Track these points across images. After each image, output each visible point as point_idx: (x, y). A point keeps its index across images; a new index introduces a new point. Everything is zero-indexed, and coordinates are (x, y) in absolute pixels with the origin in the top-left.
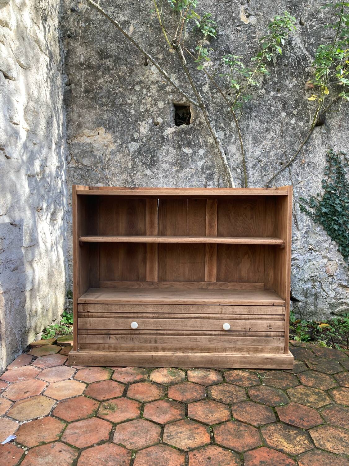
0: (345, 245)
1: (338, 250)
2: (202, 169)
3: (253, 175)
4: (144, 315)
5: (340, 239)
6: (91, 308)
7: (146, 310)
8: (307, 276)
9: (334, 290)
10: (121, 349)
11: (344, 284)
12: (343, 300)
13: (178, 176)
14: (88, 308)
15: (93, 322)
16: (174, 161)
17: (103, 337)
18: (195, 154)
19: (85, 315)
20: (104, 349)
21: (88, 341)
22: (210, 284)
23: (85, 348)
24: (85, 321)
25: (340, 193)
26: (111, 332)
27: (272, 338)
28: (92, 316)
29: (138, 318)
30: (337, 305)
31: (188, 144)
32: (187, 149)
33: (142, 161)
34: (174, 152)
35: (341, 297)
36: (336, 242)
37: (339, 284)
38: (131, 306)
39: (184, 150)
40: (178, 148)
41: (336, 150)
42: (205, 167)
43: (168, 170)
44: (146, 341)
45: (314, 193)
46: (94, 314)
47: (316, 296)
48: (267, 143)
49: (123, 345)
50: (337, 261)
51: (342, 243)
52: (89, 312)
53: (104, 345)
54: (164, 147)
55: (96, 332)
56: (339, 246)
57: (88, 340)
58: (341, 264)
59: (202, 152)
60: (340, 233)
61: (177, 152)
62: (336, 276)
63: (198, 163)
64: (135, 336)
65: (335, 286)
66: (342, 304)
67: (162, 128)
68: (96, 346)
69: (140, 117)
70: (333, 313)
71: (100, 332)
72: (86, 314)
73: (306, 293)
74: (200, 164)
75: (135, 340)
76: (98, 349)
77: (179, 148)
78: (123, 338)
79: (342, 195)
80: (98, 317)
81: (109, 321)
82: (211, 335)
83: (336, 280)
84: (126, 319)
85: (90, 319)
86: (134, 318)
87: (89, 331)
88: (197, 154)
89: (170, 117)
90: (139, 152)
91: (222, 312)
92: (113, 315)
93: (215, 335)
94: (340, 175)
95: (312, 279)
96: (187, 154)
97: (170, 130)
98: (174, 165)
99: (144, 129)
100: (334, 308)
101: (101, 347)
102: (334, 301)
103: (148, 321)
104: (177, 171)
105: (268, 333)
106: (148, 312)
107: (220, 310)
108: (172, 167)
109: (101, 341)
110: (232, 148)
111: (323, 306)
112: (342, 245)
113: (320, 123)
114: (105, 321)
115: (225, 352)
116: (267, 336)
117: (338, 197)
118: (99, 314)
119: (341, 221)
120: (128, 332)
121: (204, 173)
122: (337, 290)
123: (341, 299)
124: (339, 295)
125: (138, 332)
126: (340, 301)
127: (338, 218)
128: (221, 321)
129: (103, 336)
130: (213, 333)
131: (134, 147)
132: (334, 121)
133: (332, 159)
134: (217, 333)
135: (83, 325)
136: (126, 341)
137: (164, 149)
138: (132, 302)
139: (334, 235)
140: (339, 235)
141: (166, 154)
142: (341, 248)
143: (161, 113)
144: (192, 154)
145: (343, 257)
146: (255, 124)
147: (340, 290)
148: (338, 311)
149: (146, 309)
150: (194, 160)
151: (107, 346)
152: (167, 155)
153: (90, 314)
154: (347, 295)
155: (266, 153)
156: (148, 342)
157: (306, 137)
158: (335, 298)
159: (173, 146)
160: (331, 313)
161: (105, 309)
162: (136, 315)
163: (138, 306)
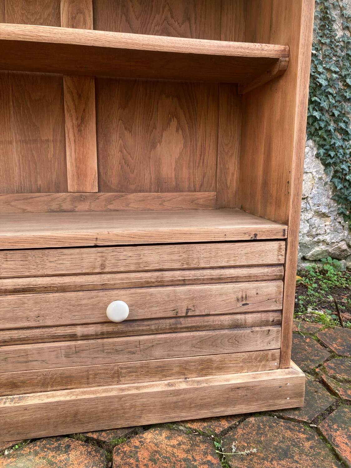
0: (328, 147)
1: (318, 156)
5: (321, 137)
9: (308, 221)
11: (324, 211)
12: (321, 238)
22: (81, 197)
25: (325, 56)
27: (248, 331)
30: (311, 245)
35: (318, 232)
36: (315, 141)
37: (315, 212)
50: (314, 174)
51: (324, 143)
56: (318, 149)
58: (320, 179)
60: (322, 125)
62: (312, 198)
65: (310, 216)
66: (318, 242)
70: (304, 259)
79: (327, 59)
83: (311, 204)
91: (103, 266)
100: (306, 250)
102: (307, 239)
105: (238, 317)
107: (98, 264)
112: (322, 146)
116: (236, 325)
117: (321, 63)
119: (324, 104)
122: (312, 221)
123: (317, 235)
124: (314, 230)
126: (316, 239)
127: (320, 100)
128: (101, 293)
140: (320, 128)
142: (322, 151)
145: (322, 167)
147: (317, 221)
148: (312, 255)
154: (326, 228)
158: (309, 234)
160: (302, 259)
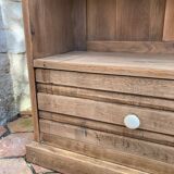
4: (157, 102)
6: (55, 78)
10: (106, 156)
15: (60, 103)
19: (46, 89)
20: (77, 149)
21: (53, 132)
24: (48, 99)
26: (89, 124)
28: (58, 93)
29: (140, 106)
38: (129, 80)
44: (156, 154)
46: (60, 88)
49: (109, 151)
52: (52, 84)
55: (65, 119)
57: (54, 129)
64: (132, 140)
68: (65, 143)
71: (70, 120)
72: (48, 87)
75: (132, 147)
76: (68, 147)
78: (111, 139)
80: (67, 95)
81: (84, 104)
84: (115, 106)
85: (54, 96)
86: (132, 105)
87: (54, 116)
92: (92, 94)
101: (73, 145)
106: (165, 96)
109: (71, 136)
114: (79, 104)
118: (68, 89)
120: (120, 130)
125: (140, 134)
138: (129, 71)
149: (161, 90)
151: (82, 145)
153: (54, 87)
156: (161, 157)
161: (78, 82)
162: (137, 100)
163: (143, 81)
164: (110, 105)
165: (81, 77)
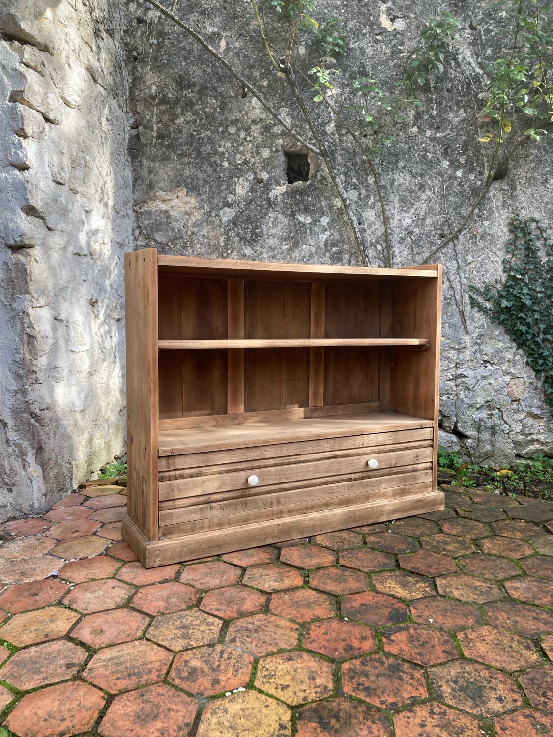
0: (536, 356)
1: (527, 363)
2: (326, 245)
3: (400, 252)
4: (263, 463)
5: (528, 347)
6: (180, 463)
7: (265, 455)
8: (480, 401)
9: (520, 421)
10: (229, 523)
11: (536, 412)
12: (534, 437)
13: (291, 256)
14: (176, 462)
15: (184, 486)
16: (285, 234)
17: (201, 508)
18: (315, 224)
19: (170, 477)
20: (202, 528)
21: (175, 521)
22: (315, 409)
23: (171, 533)
24: (170, 486)
25: (530, 279)
26: (213, 497)
28: (182, 477)
29: (253, 468)
30: (525, 443)
31: (306, 209)
32: (303, 216)
33: (238, 236)
34: (285, 221)
35: (531, 431)
36: (524, 350)
37: (528, 413)
38: (244, 451)
39: (299, 218)
40: (290, 215)
41: (524, 215)
42: (329, 242)
43: (276, 248)
44: (265, 504)
45: (490, 278)
46: (185, 471)
47: (493, 430)
48: (421, 207)
49: (231, 516)
50: (526, 379)
51: (532, 352)
52: (176, 470)
53: (203, 523)
54: (270, 215)
55: (189, 501)
56: (528, 357)
57: (176, 517)
58: (531, 383)
59: (325, 220)
60: (529, 337)
61: (289, 221)
62: (523, 400)
63: (320, 237)
64: (248, 498)
65: (522, 416)
66: (532, 441)
67: (267, 187)
68: (189, 527)
69: (237, 171)
70: (518, 456)
71: (195, 500)
72: (171, 473)
73: (478, 426)
74: (322, 238)
75: (249, 504)
76: (193, 530)
77: (293, 215)
78: (232, 504)
79: (533, 282)
80: (192, 476)
82: (350, 480)
83: (523, 406)
84: (235, 474)
85: (178, 481)
86: (247, 469)
87: (177, 502)
88: (318, 223)
89: (280, 171)
90: (235, 222)
91: (363, 444)
92: (215, 469)
93: (355, 479)
94: (530, 252)
95: (488, 405)
96: (304, 224)
97: (279, 190)
98: (285, 240)
99: (242, 188)
100: (521, 448)
101: (198, 526)
102: (520, 437)
103: (269, 471)
104: (289, 249)
105: (415, 466)
106: (268, 457)
107: (361, 443)
108: (282, 244)
109: (197, 517)
110: (370, 215)
111: (505, 445)
112: (531, 354)
113: (500, 175)
115: (368, 502)
116: (414, 470)
117: (527, 285)
118: (193, 470)
119: (530, 320)
120: (239, 493)
121: (329, 251)
122: (525, 421)
123: (531, 434)
124: (528, 429)
125: (253, 491)
126: (529, 438)
127: (527, 316)
129: (201, 506)
130: (353, 476)
131: (227, 214)
132: (520, 172)
133: (518, 228)
134: (357, 475)
135: (168, 493)
136: (236, 509)
137: (270, 217)
138: (245, 444)
139: (520, 340)
140: (528, 340)
141: (273, 224)
142: (531, 359)
143: (267, 165)
144: (311, 223)
145: (534, 373)
146: (402, 179)
147: (530, 421)
148: (527, 453)
149: (264, 453)
150: (313, 233)
151: (207, 522)
152: (275, 225)
153: (178, 472)
154: (540, 428)
155: (420, 221)
156: (269, 504)
157: (479, 196)
158: (522, 433)
159: (283, 213)
160: (516, 455)
161: (203, 461)
162: (250, 465)
163: (253, 450)
164: (231, 474)
165: (206, 456)
